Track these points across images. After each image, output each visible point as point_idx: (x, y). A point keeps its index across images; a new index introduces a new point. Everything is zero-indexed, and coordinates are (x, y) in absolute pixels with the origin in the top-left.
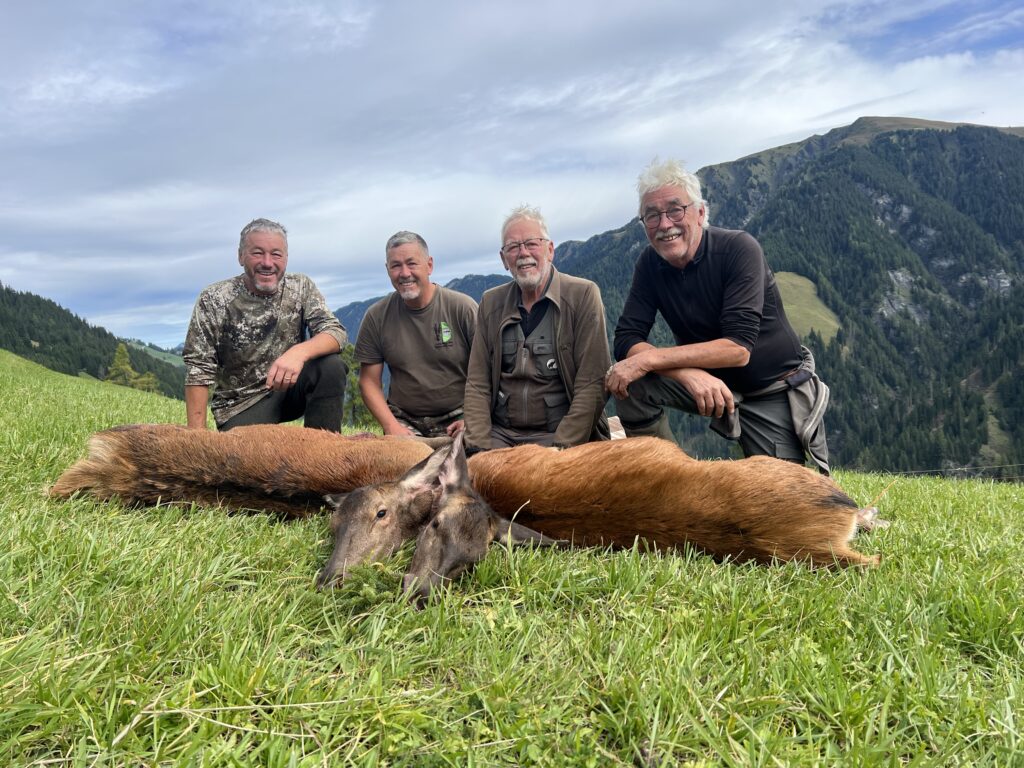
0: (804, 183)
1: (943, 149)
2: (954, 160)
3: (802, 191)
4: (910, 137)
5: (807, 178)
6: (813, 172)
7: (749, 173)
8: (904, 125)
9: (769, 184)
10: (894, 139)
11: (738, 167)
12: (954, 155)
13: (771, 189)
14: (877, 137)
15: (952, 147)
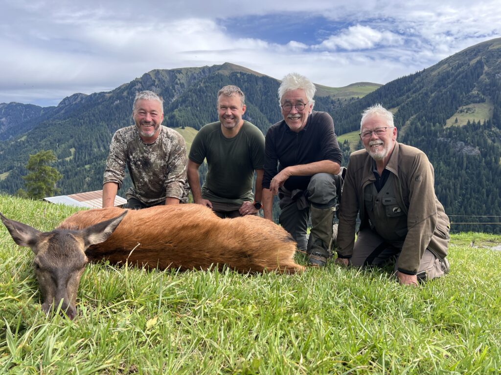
0: (200, 87)
1: (257, 84)
2: (260, 90)
3: (200, 91)
4: (245, 76)
5: (202, 85)
6: (204, 83)
7: (176, 77)
8: (243, 70)
9: (185, 84)
10: (239, 75)
11: (171, 73)
12: (261, 88)
13: (185, 87)
14: (232, 73)
15: (260, 84)
